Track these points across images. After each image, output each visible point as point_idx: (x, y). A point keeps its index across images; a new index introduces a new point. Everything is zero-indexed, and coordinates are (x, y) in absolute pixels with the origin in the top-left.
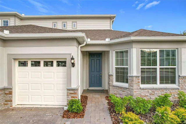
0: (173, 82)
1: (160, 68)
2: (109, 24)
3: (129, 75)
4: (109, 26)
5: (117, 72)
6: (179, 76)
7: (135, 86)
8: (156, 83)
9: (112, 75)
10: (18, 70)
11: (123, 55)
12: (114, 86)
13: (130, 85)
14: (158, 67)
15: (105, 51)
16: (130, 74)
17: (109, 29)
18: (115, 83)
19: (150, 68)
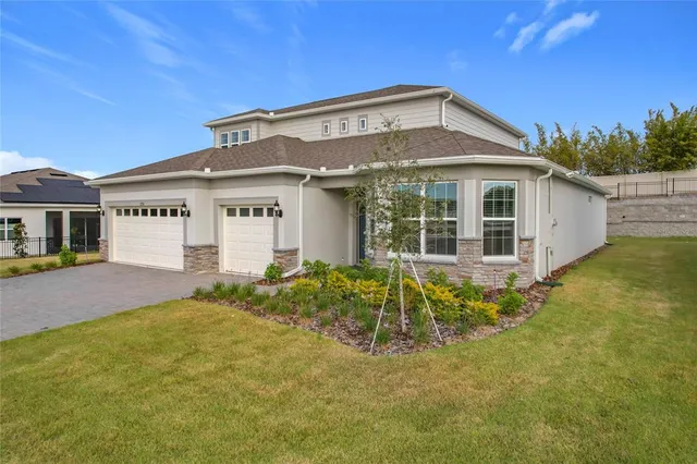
10: (225, 219)
17: (436, 123)
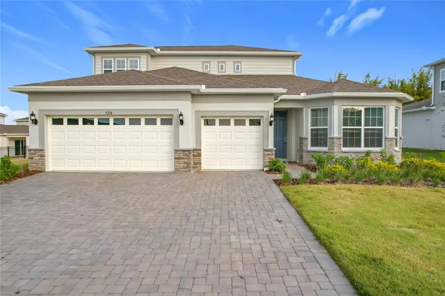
0: (380, 145)
1: (365, 129)
2: (291, 67)
3: (329, 136)
4: (291, 70)
5: (312, 135)
6: (386, 138)
7: (336, 149)
8: (360, 146)
9: (307, 139)
10: (203, 128)
11: (320, 114)
12: (309, 152)
13: (330, 149)
14: (363, 127)
15: (291, 109)
16: (331, 135)
17: (291, 73)
18: (310, 148)
19: (353, 129)
